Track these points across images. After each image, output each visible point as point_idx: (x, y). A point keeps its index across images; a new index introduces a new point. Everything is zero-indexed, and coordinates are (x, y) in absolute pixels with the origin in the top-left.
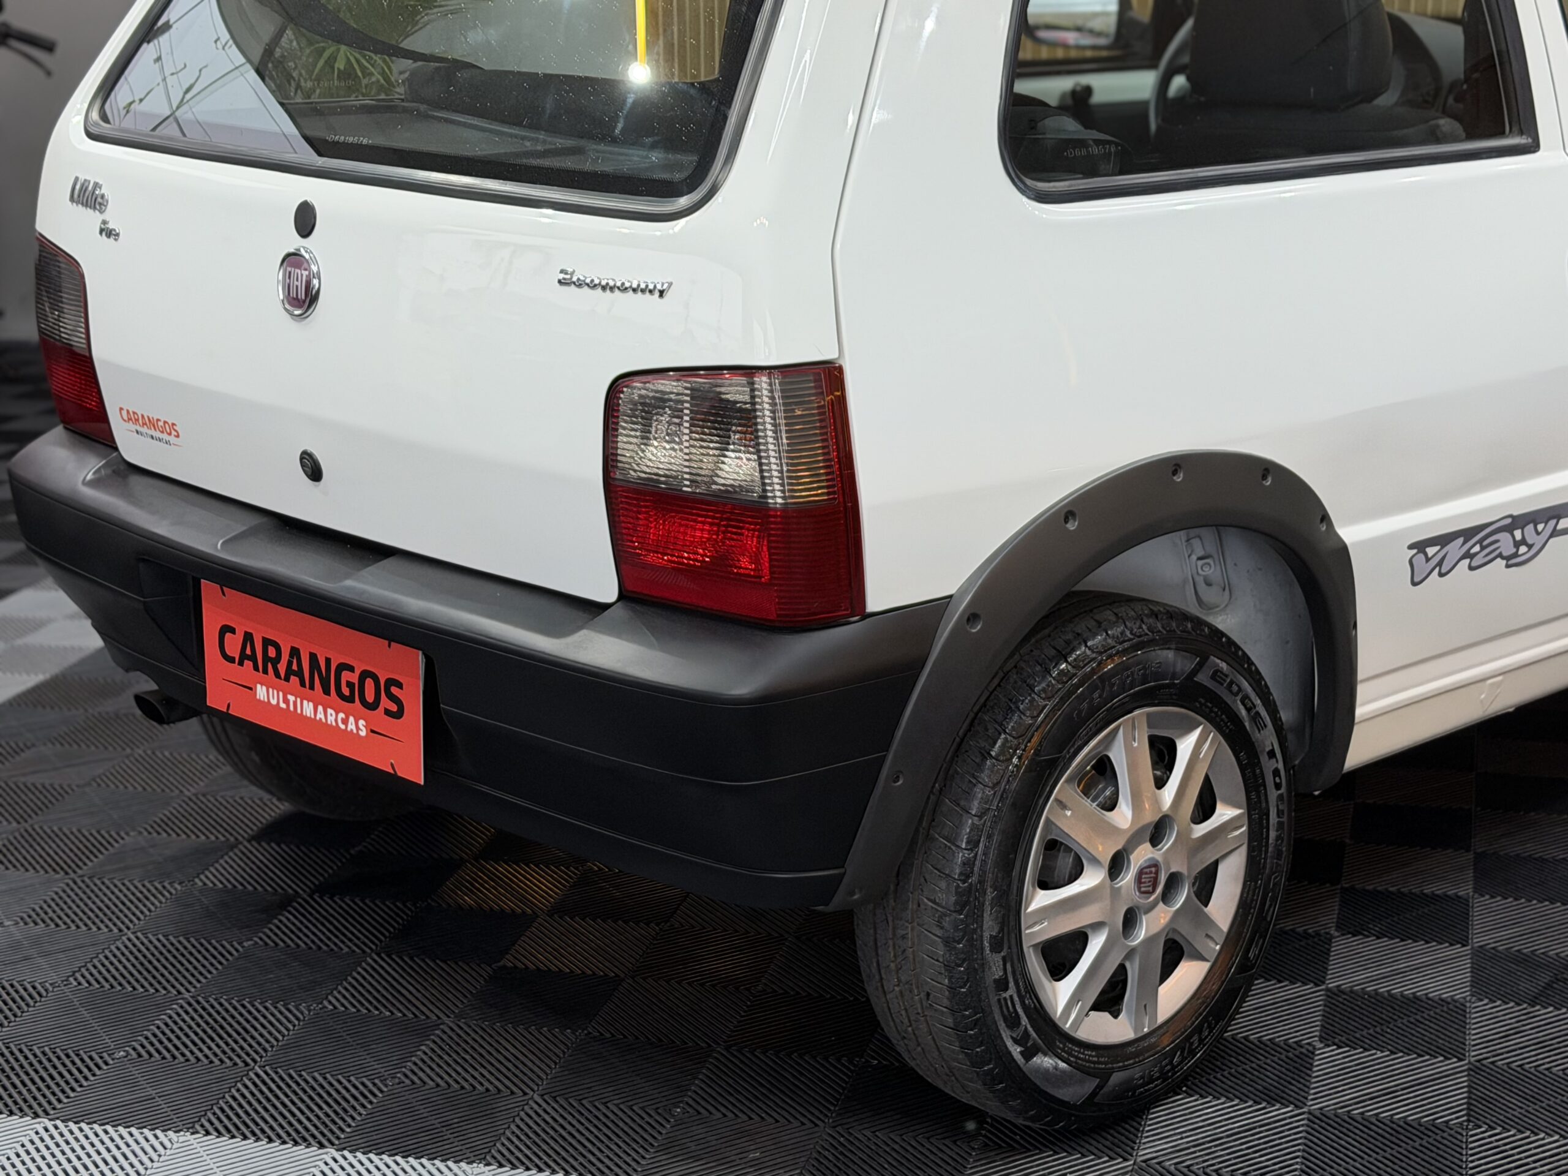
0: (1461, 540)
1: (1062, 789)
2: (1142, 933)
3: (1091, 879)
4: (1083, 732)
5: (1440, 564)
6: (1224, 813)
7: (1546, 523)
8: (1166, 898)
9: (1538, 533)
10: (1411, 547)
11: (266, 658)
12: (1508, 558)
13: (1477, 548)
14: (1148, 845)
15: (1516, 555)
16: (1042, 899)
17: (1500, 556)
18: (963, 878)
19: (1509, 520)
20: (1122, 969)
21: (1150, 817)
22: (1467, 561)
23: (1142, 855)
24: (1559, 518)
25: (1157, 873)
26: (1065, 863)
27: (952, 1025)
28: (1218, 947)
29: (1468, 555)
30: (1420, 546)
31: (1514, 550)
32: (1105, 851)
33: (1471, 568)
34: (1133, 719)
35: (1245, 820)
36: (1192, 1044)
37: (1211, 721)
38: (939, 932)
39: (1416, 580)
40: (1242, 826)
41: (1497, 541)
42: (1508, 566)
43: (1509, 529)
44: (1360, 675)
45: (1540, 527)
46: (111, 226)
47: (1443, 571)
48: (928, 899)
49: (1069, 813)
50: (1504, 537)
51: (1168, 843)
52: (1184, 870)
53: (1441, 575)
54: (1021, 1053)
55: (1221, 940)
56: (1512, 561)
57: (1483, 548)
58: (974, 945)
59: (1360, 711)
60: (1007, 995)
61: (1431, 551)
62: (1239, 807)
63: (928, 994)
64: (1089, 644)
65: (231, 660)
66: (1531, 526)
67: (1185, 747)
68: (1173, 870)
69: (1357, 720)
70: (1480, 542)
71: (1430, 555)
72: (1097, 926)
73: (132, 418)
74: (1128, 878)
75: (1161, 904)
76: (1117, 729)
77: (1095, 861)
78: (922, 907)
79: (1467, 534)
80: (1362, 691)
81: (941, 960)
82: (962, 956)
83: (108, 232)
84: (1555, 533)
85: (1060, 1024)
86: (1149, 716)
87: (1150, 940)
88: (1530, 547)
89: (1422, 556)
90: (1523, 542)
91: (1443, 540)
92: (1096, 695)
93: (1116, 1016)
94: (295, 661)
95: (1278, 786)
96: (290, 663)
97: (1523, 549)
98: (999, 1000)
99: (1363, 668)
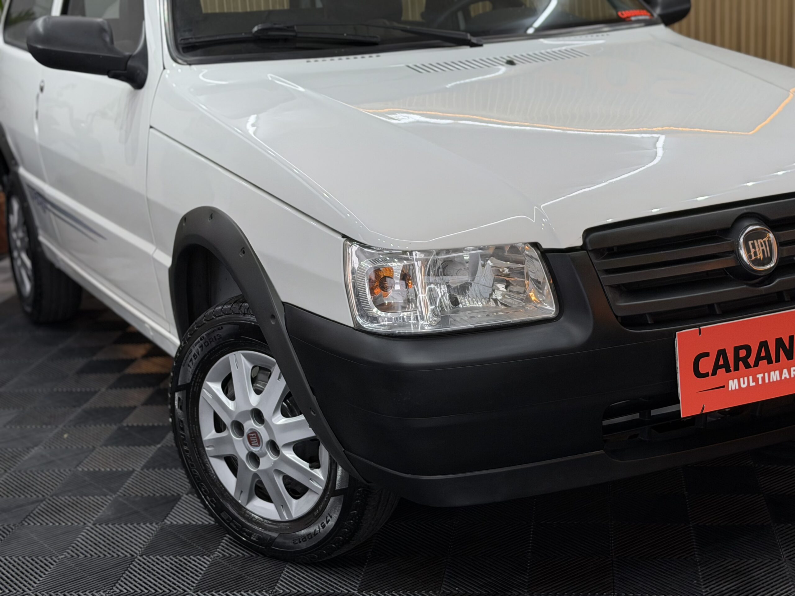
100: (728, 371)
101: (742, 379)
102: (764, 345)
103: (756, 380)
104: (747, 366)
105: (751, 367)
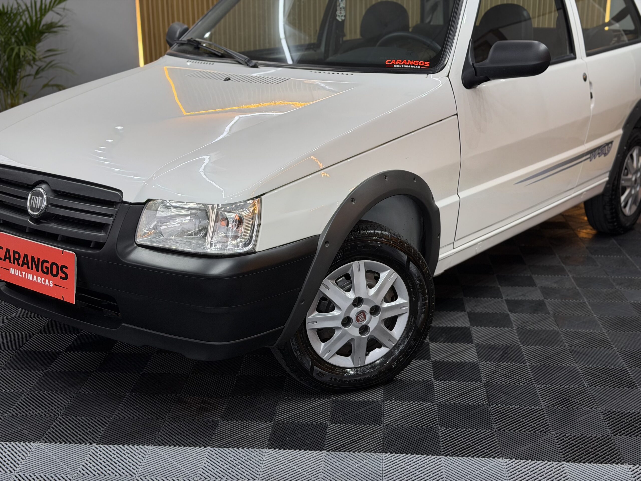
100: (10, 262)
101: (16, 270)
102: (26, 256)
103: (22, 274)
104: (19, 264)
105: (20, 266)
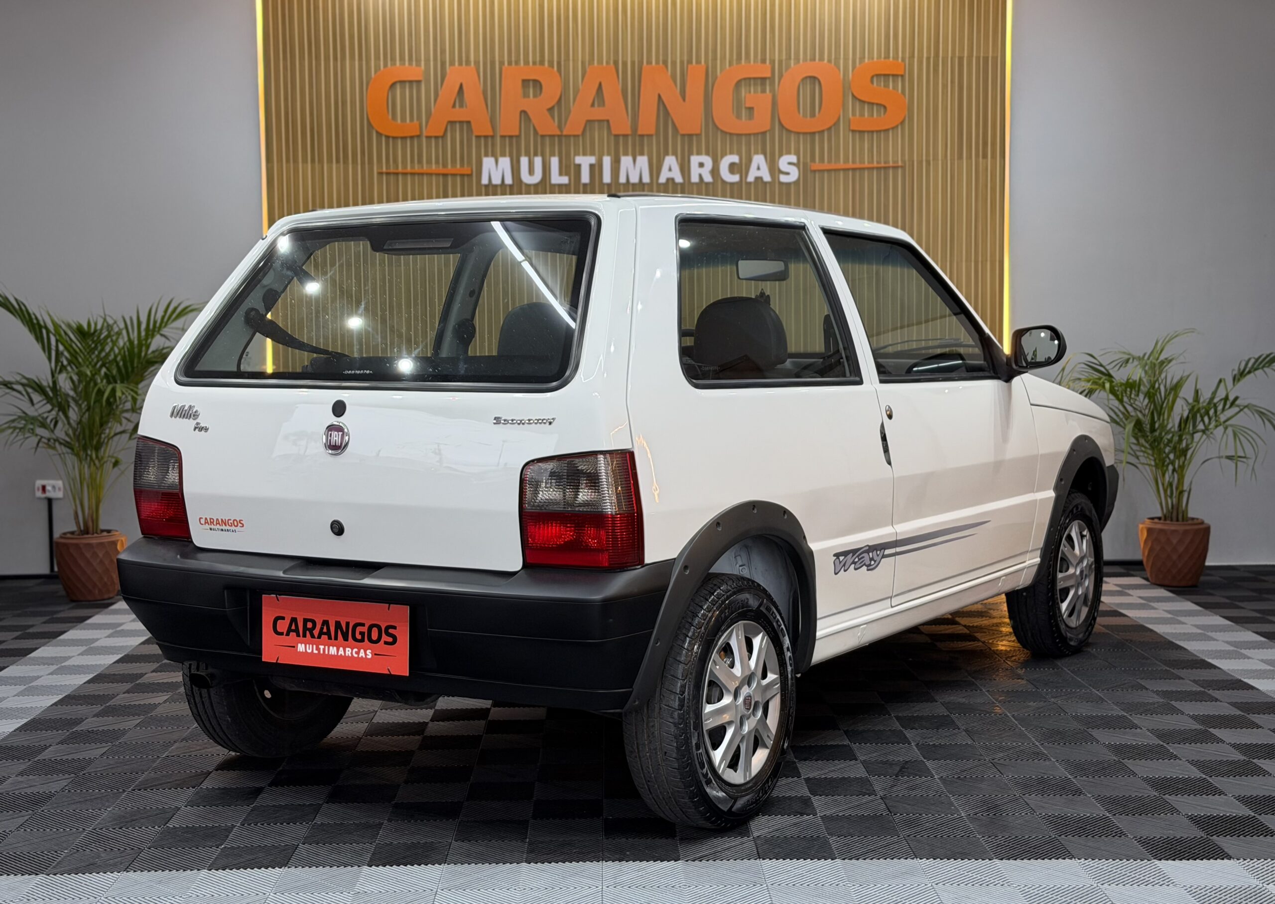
0: (851, 554)
1: (714, 655)
2: (746, 729)
3: (727, 700)
4: (723, 628)
5: (844, 565)
6: (771, 677)
7: (880, 551)
8: (754, 713)
9: (878, 555)
10: (835, 555)
11: (305, 628)
12: (868, 566)
13: (857, 560)
14: (746, 687)
15: (870, 565)
16: (709, 708)
17: (864, 564)
18: (681, 693)
19: (867, 548)
20: (738, 748)
21: (747, 673)
22: (853, 565)
23: (745, 691)
24: (885, 549)
25: (751, 700)
26: (716, 693)
27: (677, 767)
28: (772, 742)
29: (854, 563)
30: (837, 555)
31: (869, 562)
32: (732, 686)
33: (856, 569)
34: (739, 625)
35: (779, 681)
36: (766, 788)
37: (765, 630)
38: (671, 720)
39: (836, 572)
40: (778, 684)
41: (863, 557)
42: (868, 570)
43: (868, 552)
44: (819, 616)
45: (878, 552)
46: (202, 425)
47: (846, 569)
48: (666, 705)
49: (718, 667)
50: (865, 555)
51: (754, 685)
52: (760, 700)
53: (845, 571)
54: (705, 782)
55: (772, 738)
56: (870, 568)
57: (859, 559)
58: (687, 725)
59: (819, 634)
60: (700, 751)
61: (841, 558)
62: (777, 674)
63: (666, 753)
64: (721, 588)
65: (282, 634)
66: (875, 551)
67: (757, 642)
68: (756, 700)
69: (817, 638)
70: (858, 556)
71: (841, 560)
72: (730, 723)
73: (209, 522)
74: (741, 700)
75: (752, 717)
76: (733, 630)
77: (728, 691)
78: (663, 709)
79: (854, 552)
80: (819, 624)
81: (673, 734)
82: (682, 731)
83: (199, 428)
84: (884, 556)
85: (718, 771)
86: (744, 625)
87: (749, 732)
88: (875, 561)
89: (838, 560)
90: (872, 559)
91: (845, 554)
92: (727, 611)
93: (736, 771)
94: (325, 627)
95: (791, 665)
96: (322, 629)
97: (873, 562)
98: (697, 754)
99: (820, 611)
